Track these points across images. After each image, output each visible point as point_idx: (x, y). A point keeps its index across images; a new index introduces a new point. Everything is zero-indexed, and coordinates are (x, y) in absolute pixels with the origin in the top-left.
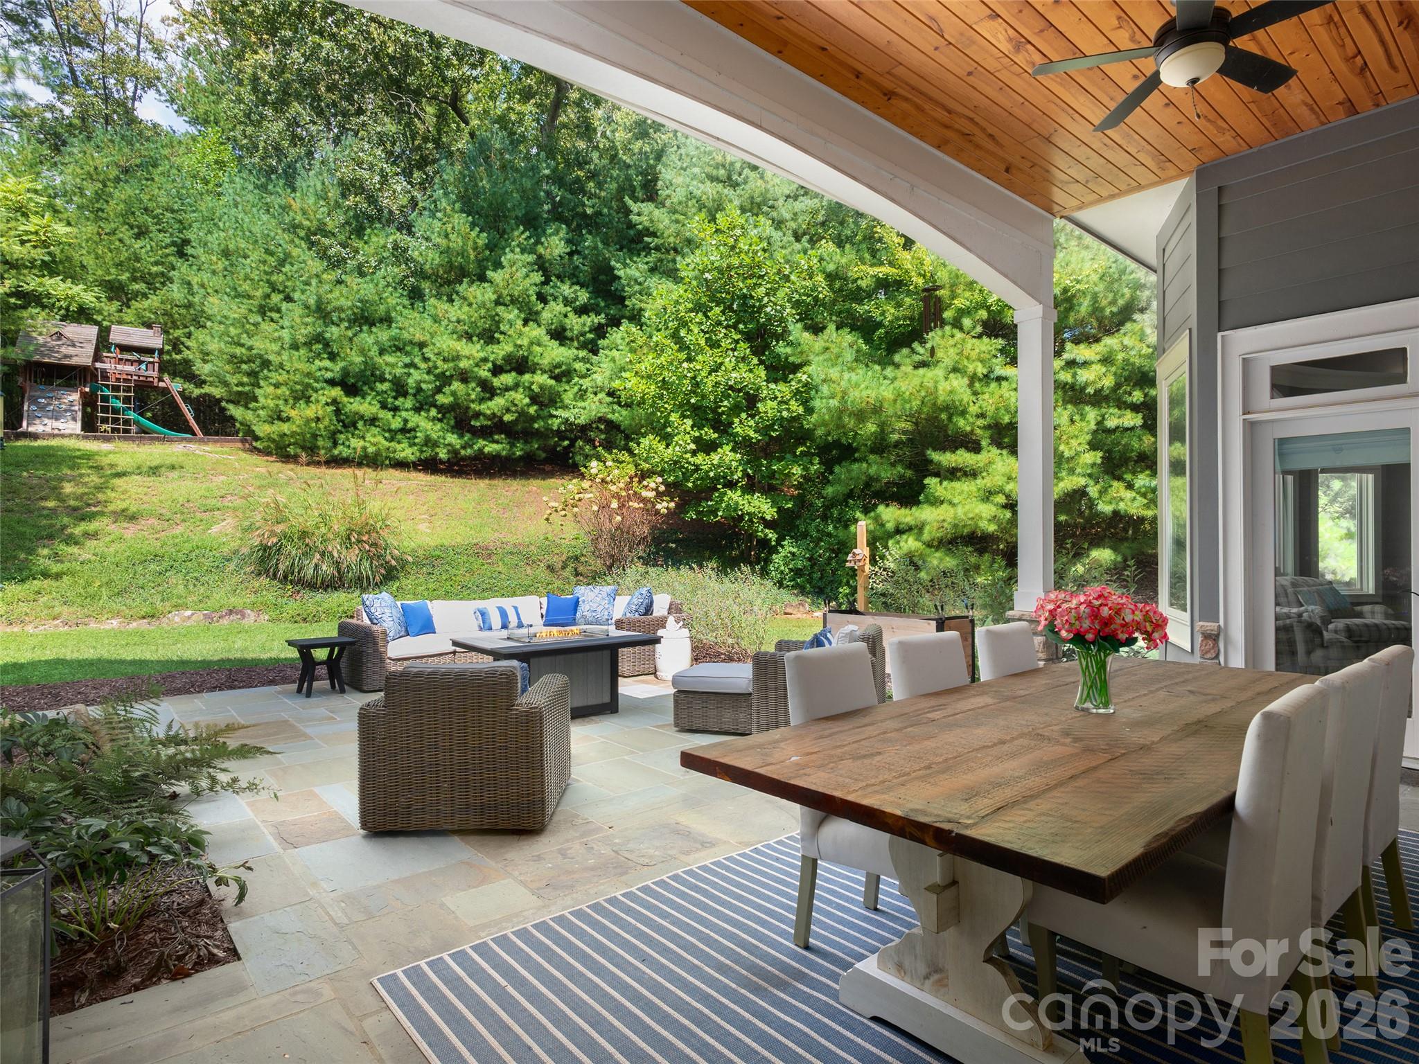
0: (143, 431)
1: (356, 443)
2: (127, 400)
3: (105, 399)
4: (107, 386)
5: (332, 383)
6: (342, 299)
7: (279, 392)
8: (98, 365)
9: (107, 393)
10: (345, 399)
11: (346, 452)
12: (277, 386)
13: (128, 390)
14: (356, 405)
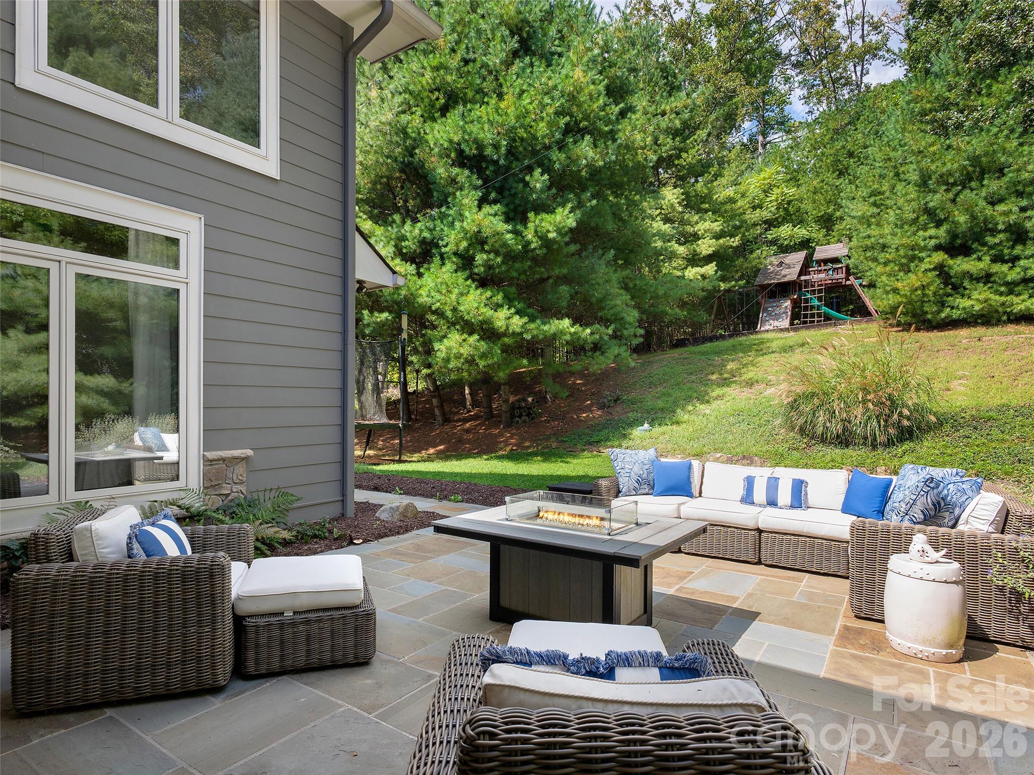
0: (828, 318)
1: (965, 303)
2: (820, 299)
3: (807, 301)
4: (808, 291)
5: (938, 248)
6: (952, 163)
7: (888, 269)
8: (803, 278)
9: (809, 296)
10: (951, 262)
11: (956, 314)
12: (885, 264)
13: (820, 291)
14: (960, 265)
